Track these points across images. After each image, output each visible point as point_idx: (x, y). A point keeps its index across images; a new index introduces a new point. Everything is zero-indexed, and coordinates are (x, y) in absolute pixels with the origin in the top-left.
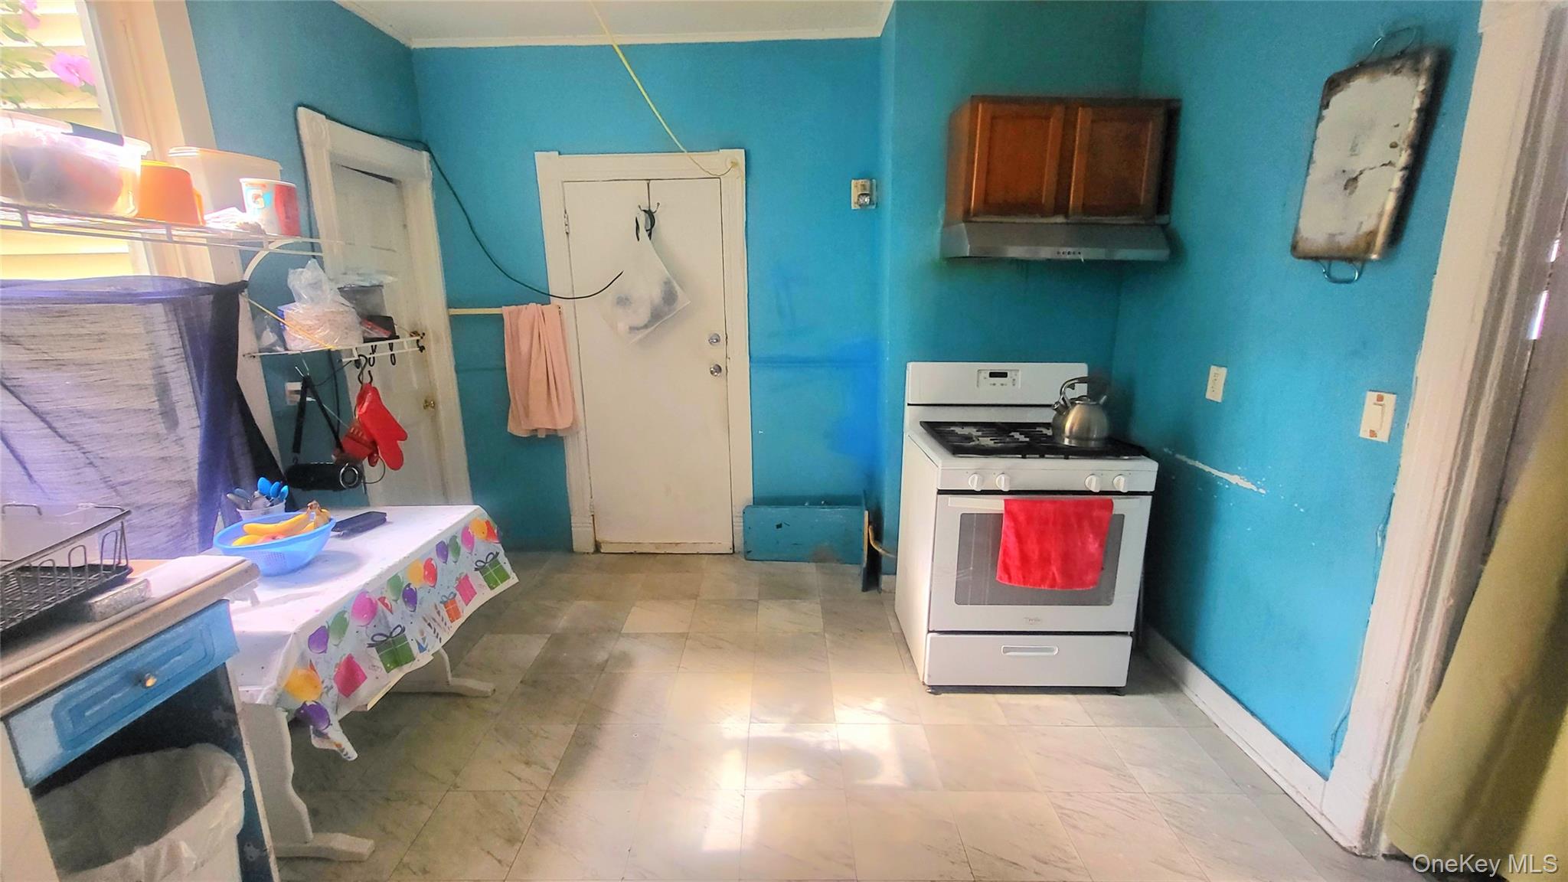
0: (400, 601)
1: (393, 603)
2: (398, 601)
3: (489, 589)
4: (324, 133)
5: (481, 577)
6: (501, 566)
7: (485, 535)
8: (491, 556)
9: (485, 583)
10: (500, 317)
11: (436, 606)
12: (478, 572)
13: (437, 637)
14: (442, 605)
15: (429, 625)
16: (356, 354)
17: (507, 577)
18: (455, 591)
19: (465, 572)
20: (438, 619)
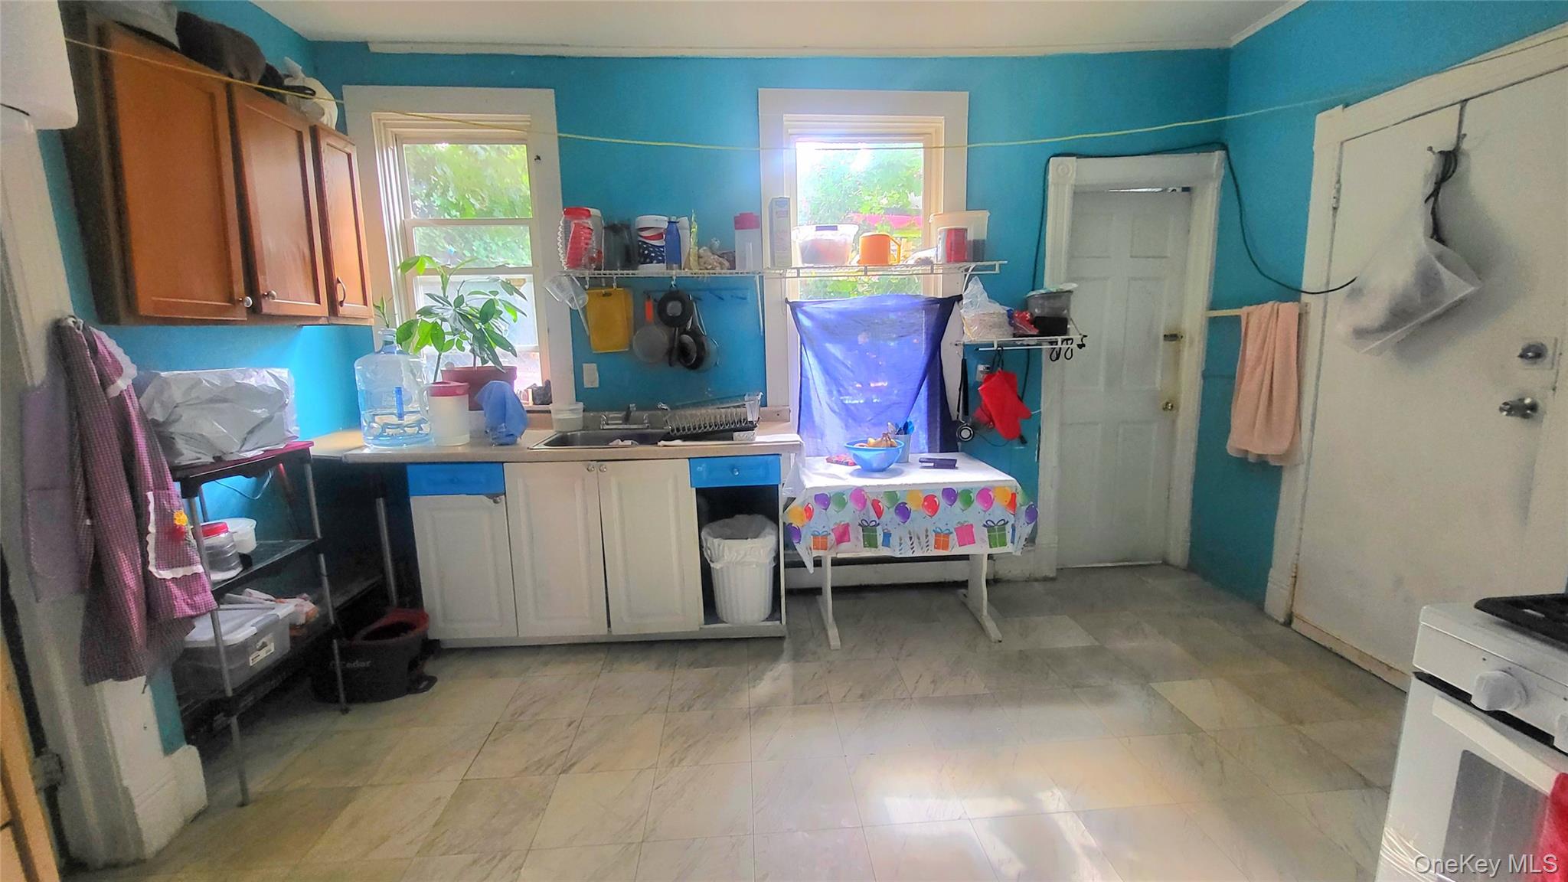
0: (892, 510)
1: (886, 508)
2: (891, 509)
3: (988, 546)
4: (1071, 172)
5: (987, 534)
6: (1005, 534)
7: (1007, 503)
8: (1003, 522)
9: (987, 540)
10: (1238, 318)
11: (927, 531)
12: (986, 529)
13: (912, 549)
14: (934, 534)
15: (911, 538)
16: (996, 346)
17: (1005, 544)
18: (952, 530)
19: (971, 522)
20: (923, 539)
